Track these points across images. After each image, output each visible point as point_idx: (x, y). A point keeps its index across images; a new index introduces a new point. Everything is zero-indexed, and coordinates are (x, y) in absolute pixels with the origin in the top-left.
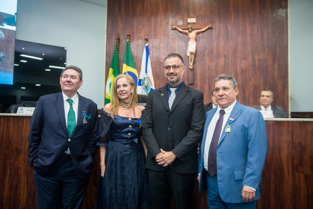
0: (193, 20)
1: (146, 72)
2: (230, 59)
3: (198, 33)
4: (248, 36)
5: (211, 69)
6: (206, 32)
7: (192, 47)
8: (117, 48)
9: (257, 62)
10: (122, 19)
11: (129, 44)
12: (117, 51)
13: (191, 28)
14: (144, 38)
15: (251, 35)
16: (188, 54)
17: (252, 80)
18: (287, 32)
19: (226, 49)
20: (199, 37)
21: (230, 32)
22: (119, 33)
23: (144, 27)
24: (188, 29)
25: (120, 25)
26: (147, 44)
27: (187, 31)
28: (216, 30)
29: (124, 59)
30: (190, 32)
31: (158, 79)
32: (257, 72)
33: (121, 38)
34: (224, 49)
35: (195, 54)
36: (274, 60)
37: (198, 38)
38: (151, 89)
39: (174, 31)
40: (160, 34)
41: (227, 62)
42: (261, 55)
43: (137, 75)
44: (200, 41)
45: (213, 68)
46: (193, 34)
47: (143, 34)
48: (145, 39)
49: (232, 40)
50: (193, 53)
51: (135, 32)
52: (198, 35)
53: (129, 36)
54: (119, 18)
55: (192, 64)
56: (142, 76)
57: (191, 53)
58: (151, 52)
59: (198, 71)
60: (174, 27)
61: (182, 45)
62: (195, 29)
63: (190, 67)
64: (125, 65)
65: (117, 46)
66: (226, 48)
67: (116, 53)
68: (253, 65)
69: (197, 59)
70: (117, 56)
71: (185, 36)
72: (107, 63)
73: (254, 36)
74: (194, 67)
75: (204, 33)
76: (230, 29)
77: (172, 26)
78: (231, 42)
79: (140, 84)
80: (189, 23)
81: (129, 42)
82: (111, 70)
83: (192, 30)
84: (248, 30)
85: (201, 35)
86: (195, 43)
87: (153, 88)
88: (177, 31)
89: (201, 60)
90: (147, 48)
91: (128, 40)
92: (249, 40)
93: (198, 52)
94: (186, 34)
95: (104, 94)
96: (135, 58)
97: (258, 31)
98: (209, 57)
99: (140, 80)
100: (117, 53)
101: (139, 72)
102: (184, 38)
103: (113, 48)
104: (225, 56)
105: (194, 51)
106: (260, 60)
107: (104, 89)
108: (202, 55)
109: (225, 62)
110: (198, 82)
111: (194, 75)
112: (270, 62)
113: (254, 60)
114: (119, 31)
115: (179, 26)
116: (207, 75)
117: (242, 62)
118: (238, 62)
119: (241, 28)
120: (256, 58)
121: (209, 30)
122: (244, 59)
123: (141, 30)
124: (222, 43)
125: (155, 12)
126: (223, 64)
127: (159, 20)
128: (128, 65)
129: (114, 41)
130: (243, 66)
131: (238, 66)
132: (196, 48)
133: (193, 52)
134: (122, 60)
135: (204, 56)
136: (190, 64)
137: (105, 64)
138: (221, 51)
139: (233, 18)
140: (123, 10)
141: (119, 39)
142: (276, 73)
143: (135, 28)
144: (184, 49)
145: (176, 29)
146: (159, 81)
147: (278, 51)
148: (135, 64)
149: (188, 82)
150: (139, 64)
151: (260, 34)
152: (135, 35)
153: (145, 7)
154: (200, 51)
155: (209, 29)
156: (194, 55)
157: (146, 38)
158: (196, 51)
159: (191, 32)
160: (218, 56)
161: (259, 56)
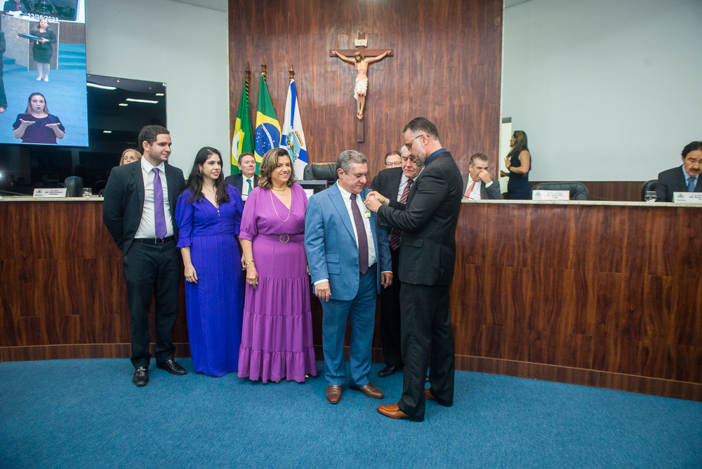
0: (364, 42)
1: (292, 125)
2: (418, 104)
3: (370, 63)
4: (445, 69)
5: (391, 120)
6: (383, 61)
7: (361, 86)
8: (247, 87)
9: (456, 110)
10: (253, 39)
11: (265, 80)
12: (247, 91)
13: (359, 55)
14: (288, 70)
15: (450, 69)
16: (356, 96)
17: (450, 137)
18: (500, 65)
19: (413, 89)
20: (373, 68)
21: (419, 61)
22: (248, 62)
23: (287, 53)
24: (355, 57)
25: (250, 48)
26: (292, 81)
27: (353, 60)
28: (397, 59)
29: (258, 104)
30: (358, 61)
31: (311, 134)
32: (457, 124)
33: (253, 69)
34: (410, 88)
35: (367, 97)
36: (481, 106)
37: (370, 70)
38: (302, 151)
39: (336, 58)
40: (313, 64)
41: (414, 108)
42: (462, 98)
43: (279, 129)
44: (374, 75)
45: (393, 117)
46: (362, 66)
47: (286, 64)
48: (290, 72)
49: (421, 74)
50: (363, 95)
51: (274, 60)
52: (371, 66)
53: (265, 66)
54: (247, 37)
55: (360, 112)
56: (286, 130)
57: (359, 95)
58: (300, 91)
59: (372, 121)
60: (333, 52)
61: (348, 81)
62: (365, 57)
63: (358, 116)
64: (259, 114)
65: (247, 82)
66: (412, 86)
67: (244, 94)
68: (452, 114)
69: (369, 104)
70: (247, 99)
71: (352, 66)
72: (231, 110)
73: (453, 68)
74: (365, 116)
75: (380, 63)
76: (419, 57)
77: (331, 51)
78: (419, 77)
79: (283, 143)
80: (357, 47)
81: (265, 76)
82: (238, 121)
83: (362, 58)
84: (445, 60)
85: (375, 65)
86: (366, 79)
87: (304, 148)
88: (339, 60)
89: (375, 106)
90: (294, 87)
91: (263, 74)
92: (446, 74)
93: (371, 93)
94: (353, 64)
95: (229, 159)
96: (274, 102)
97: (459, 62)
98: (387, 101)
99: (284, 137)
100: (247, 95)
101: (282, 124)
102: (349, 69)
103: (240, 87)
104: (411, 100)
105: (364, 91)
106: (461, 106)
107: (229, 151)
108: (377, 97)
109: (411, 109)
110: (371, 140)
111: (365, 129)
112: (475, 110)
113: (452, 106)
114: (249, 59)
115: (341, 51)
116: (384, 128)
117: (435, 109)
118: (430, 109)
119: (435, 56)
120: (456, 102)
121: (387, 58)
122: (439, 104)
123: (284, 57)
124: (406, 79)
125: (303, 28)
126: (408, 112)
127: (311, 40)
128: (264, 113)
129: (241, 76)
130: (436, 114)
131: (431, 115)
132: (368, 87)
133: (363, 93)
134: (255, 104)
135: (380, 98)
136: (358, 112)
137: (229, 112)
138: (406, 91)
139: (423, 39)
140: (253, 24)
141: (249, 73)
142: (483, 126)
143: (274, 54)
144: (351, 87)
145: (337, 56)
146: (312, 138)
147: (486, 94)
148: (275, 110)
149: (356, 139)
150: (282, 112)
151: (461, 65)
152: (274, 65)
153: (289, 20)
154: (374, 90)
155: (387, 56)
156: (364, 98)
157: (291, 70)
158: (367, 91)
159: (360, 62)
160: (401, 100)
161: (460, 100)
